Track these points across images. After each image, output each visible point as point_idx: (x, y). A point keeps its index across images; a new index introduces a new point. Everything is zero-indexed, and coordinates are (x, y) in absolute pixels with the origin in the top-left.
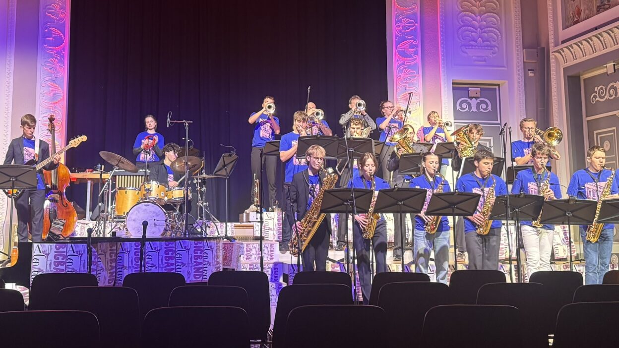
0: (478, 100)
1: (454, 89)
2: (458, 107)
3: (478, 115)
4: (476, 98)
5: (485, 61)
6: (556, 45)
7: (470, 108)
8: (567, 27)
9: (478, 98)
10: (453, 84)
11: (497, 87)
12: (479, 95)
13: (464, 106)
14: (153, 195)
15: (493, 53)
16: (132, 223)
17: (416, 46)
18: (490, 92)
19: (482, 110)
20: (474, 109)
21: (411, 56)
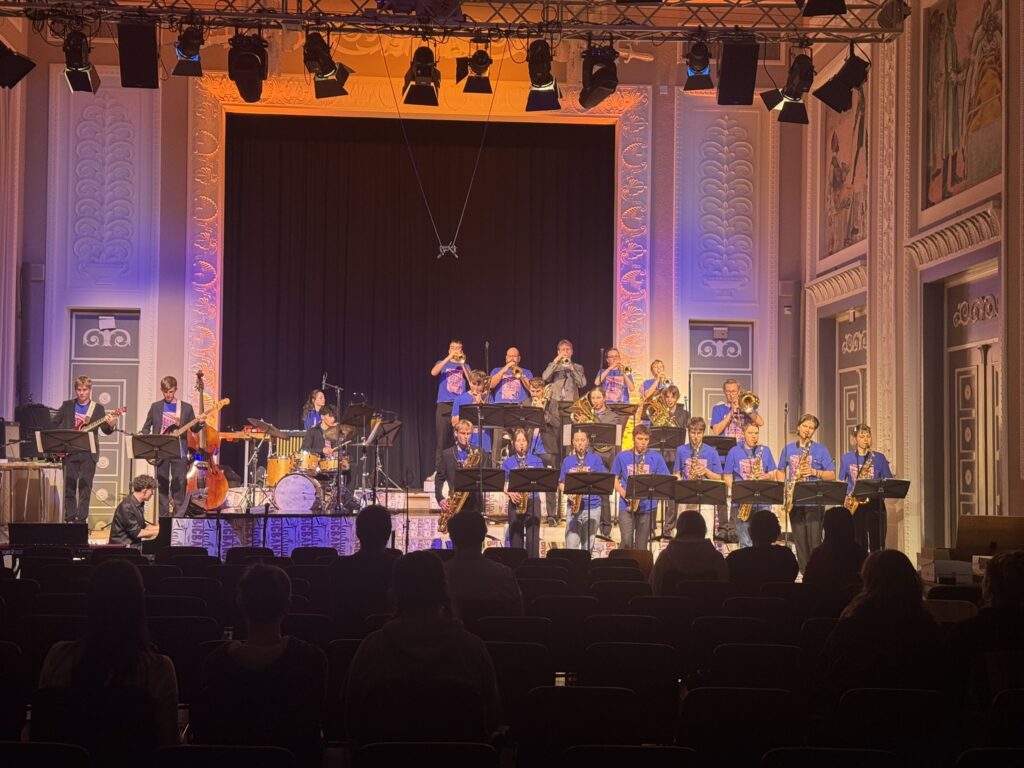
0: (725, 343)
1: (691, 328)
2: (700, 351)
3: (724, 361)
4: (723, 340)
5: (731, 295)
6: (812, 279)
7: (715, 352)
8: (825, 257)
9: (726, 340)
10: (691, 322)
11: (750, 326)
12: (725, 336)
13: (707, 349)
14: (304, 466)
15: (742, 285)
16: (280, 496)
17: (644, 278)
18: (740, 332)
19: (729, 355)
20: (719, 354)
21: (636, 291)
